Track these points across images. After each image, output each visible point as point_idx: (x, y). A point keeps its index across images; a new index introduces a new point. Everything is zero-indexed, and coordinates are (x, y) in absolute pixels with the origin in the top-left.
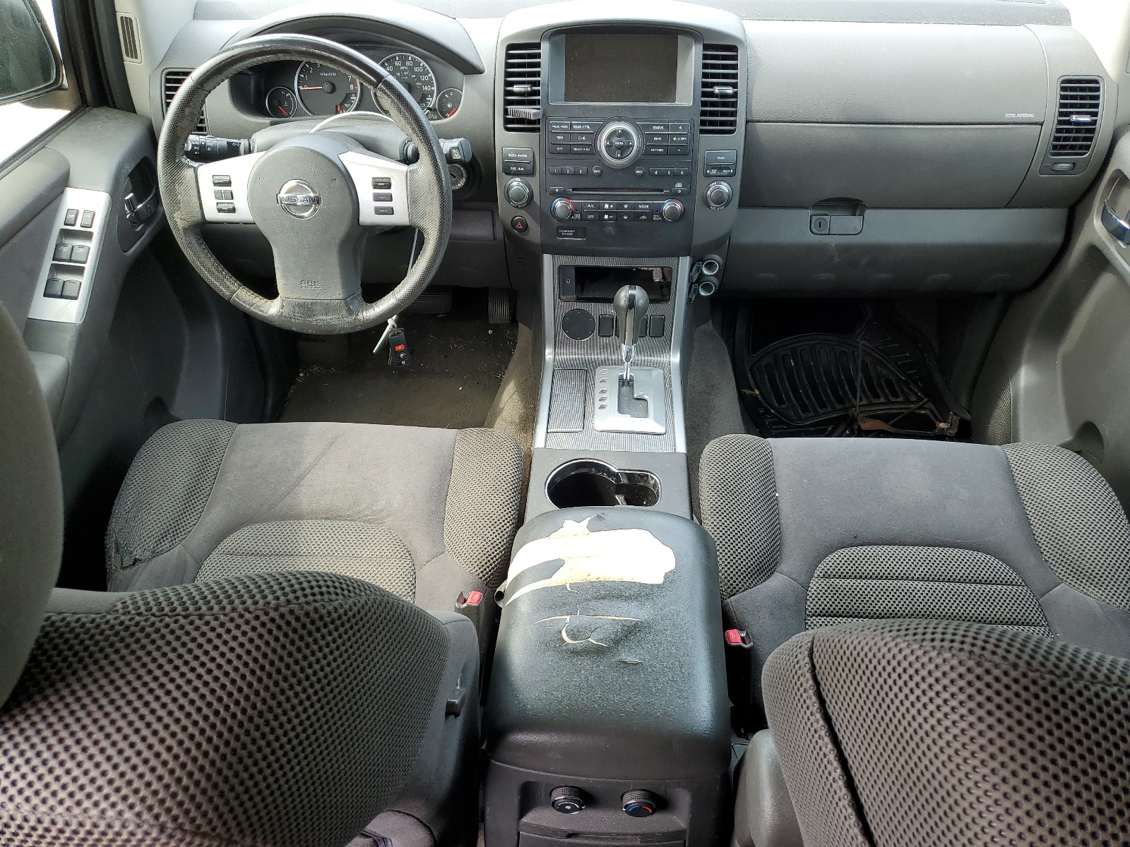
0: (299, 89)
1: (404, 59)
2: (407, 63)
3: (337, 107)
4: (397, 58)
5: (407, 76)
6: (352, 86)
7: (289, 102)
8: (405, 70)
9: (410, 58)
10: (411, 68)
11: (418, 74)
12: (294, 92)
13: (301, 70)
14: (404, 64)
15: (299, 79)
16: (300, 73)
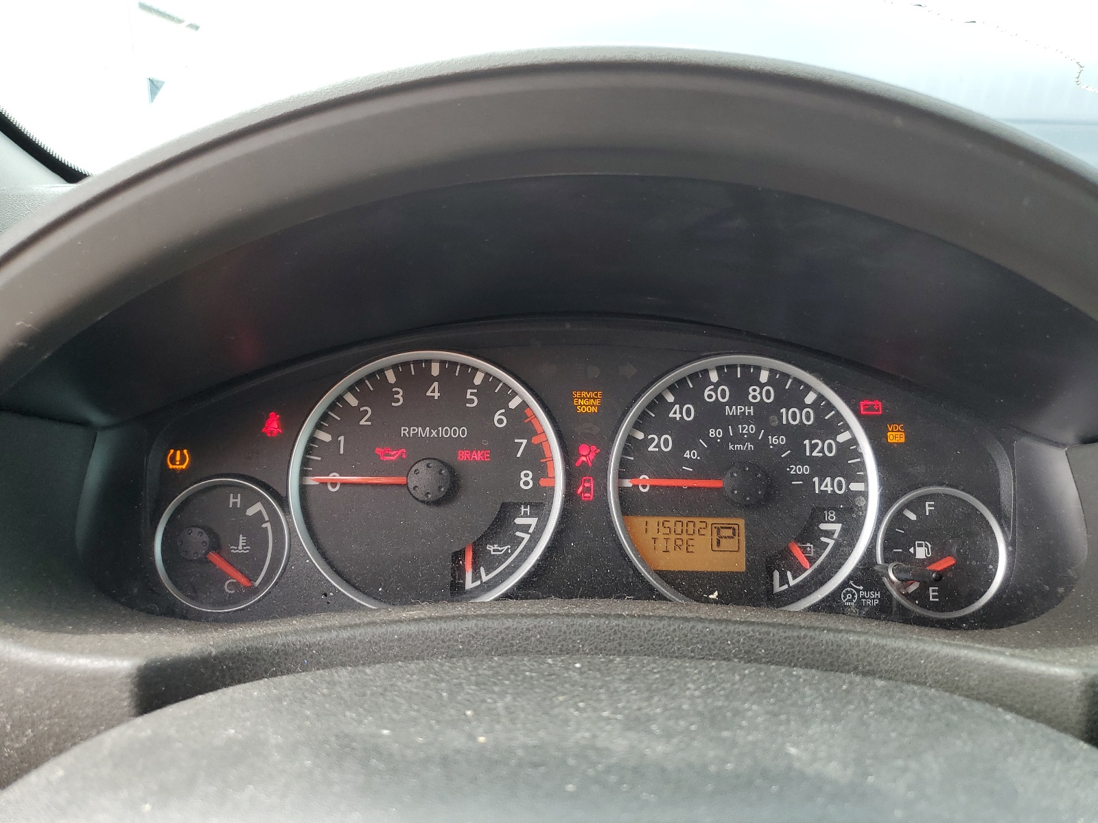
0: (303, 489)
1: (740, 382)
2: (754, 394)
3: (458, 556)
4: (714, 377)
5: (752, 438)
6: (526, 479)
7: (257, 541)
8: (744, 419)
9: (764, 376)
10: (764, 414)
11: (797, 434)
12: (283, 501)
13: (324, 417)
14: (739, 397)
15: (308, 450)
16: (318, 426)
